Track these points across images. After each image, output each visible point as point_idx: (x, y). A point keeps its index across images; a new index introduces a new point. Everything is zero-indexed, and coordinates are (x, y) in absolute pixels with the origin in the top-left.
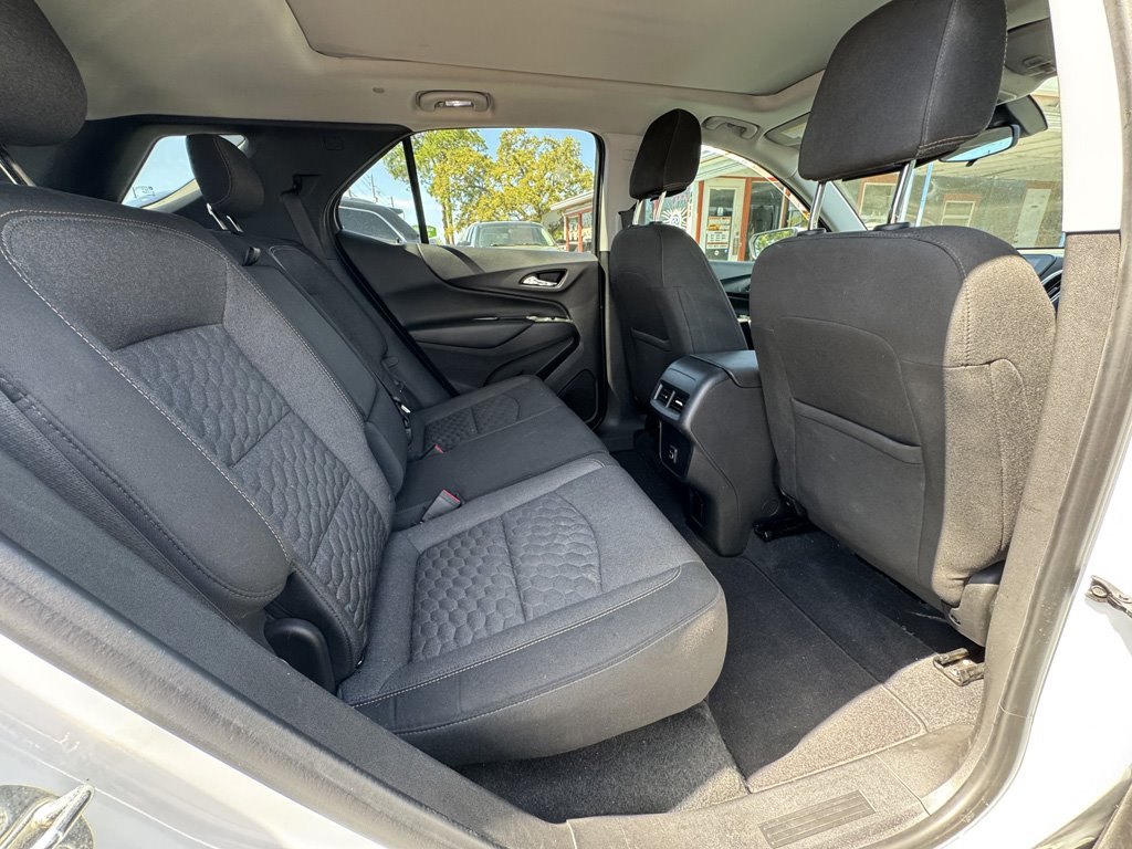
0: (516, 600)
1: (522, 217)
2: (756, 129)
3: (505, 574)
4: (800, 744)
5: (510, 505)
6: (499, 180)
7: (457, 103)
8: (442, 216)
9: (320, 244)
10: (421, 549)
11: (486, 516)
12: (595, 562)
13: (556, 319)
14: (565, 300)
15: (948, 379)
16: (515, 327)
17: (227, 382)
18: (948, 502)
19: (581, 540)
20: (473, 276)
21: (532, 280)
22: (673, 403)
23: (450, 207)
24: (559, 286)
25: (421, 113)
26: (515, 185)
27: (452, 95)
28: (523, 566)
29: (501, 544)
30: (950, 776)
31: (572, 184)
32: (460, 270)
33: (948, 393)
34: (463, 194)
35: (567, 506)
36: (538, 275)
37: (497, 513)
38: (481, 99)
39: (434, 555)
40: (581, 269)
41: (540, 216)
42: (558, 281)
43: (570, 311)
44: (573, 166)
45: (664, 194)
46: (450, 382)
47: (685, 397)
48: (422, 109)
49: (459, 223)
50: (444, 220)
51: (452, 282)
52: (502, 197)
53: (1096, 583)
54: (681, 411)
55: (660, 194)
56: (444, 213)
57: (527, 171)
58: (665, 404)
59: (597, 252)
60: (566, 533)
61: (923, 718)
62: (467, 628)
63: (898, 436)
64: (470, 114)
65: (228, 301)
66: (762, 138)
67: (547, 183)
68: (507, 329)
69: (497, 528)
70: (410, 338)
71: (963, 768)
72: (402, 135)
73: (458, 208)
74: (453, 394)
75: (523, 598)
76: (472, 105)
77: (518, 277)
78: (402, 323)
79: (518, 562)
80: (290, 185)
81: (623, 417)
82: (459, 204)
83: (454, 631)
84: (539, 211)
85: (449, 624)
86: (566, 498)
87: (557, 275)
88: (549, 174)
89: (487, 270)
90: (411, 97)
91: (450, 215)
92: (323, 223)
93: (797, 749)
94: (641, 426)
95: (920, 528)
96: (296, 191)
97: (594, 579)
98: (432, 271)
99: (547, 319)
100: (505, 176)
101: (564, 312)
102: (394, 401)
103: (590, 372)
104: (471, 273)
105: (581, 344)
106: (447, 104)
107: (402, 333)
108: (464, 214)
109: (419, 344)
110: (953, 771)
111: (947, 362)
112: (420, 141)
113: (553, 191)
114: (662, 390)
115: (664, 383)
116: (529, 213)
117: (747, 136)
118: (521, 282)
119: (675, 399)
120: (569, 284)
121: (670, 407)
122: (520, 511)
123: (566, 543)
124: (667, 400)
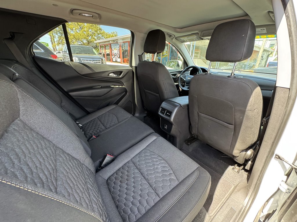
0: (153, 191)
1: (82, 43)
2: (174, 36)
3: (144, 182)
4: (214, 198)
5: (133, 156)
6: (72, 30)
7: (87, 15)
8: (50, 40)
9: (27, 61)
10: (106, 178)
11: (126, 161)
12: (172, 172)
13: (120, 86)
14: (123, 81)
15: (246, 113)
16: (108, 89)
17: (36, 149)
18: (239, 137)
19: (163, 165)
20: (92, 73)
21: (112, 75)
22: (166, 114)
23: (53, 37)
24: (121, 76)
25: (72, 16)
26: (78, 32)
27: (86, 12)
28: (149, 178)
29: (137, 171)
30: (246, 197)
31: (99, 34)
32: (87, 71)
33: (245, 116)
34: (58, 33)
35: (153, 153)
36: (114, 73)
37: (129, 159)
38: (97, 15)
39: (113, 180)
40: (127, 71)
41: (89, 43)
42: (120, 75)
43: (124, 84)
44: (99, 29)
45: (156, 53)
46: (86, 109)
47: (171, 113)
48: (73, 15)
49: (58, 43)
50: (51, 41)
51: (84, 75)
52: (74, 36)
53: (276, 155)
54: (170, 116)
55: (155, 53)
56: (51, 38)
57: (82, 28)
58: (164, 114)
59: (131, 66)
60: (158, 163)
61: (232, 182)
62: (141, 207)
63: (228, 122)
64: (91, 19)
65: (21, 106)
66: (174, 38)
67: (90, 33)
68: (106, 90)
69: (131, 164)
70: (70, 95)
71: (249, 194)
72: (62, 22)
73: (57, 37)
74: (88, 113)
75: (155, 190)
76: (93, 16)
77: (107, 73)
78: (66, 90)
79: (147, 177)
80: (9, 36)
81: (140, 113)
82: (57, 36)
83: (137, 209)
84: (88, 42)
85: (133, 207)
86: (151, 150)
87: (120, 73)
88: (90, 30)
89: (97, 71)
90: (69, 9)
91: (54, 40)
92: (27, 52)
93: (213, 200)
94: (145, 115)
95: (231, 142)
96: (12, 38)
97: (174, 178)
98: (76, 71)
99: (117, 86)
100: (74, 28)
101: (122, 84)
102: (77, 123)
103: (131, 102)
104: (91, 72)
105: (128, 93)
106: (83, 14)
107: (66, 94)
108: (59, 40)
109: (73, 97)
110: (247, 196)
111: (247, 110)
112: (70, 26)
113: (92, 36)
114: (161, 110)
115: (162, 107)
116: (84, 42)
117: (172, 38)
118: (108, 75)
119: (167, 112)
120: (123, 76)
121: (165, 114)
122: (137, 157)
123: (159, 167)
124: (164, 113)
